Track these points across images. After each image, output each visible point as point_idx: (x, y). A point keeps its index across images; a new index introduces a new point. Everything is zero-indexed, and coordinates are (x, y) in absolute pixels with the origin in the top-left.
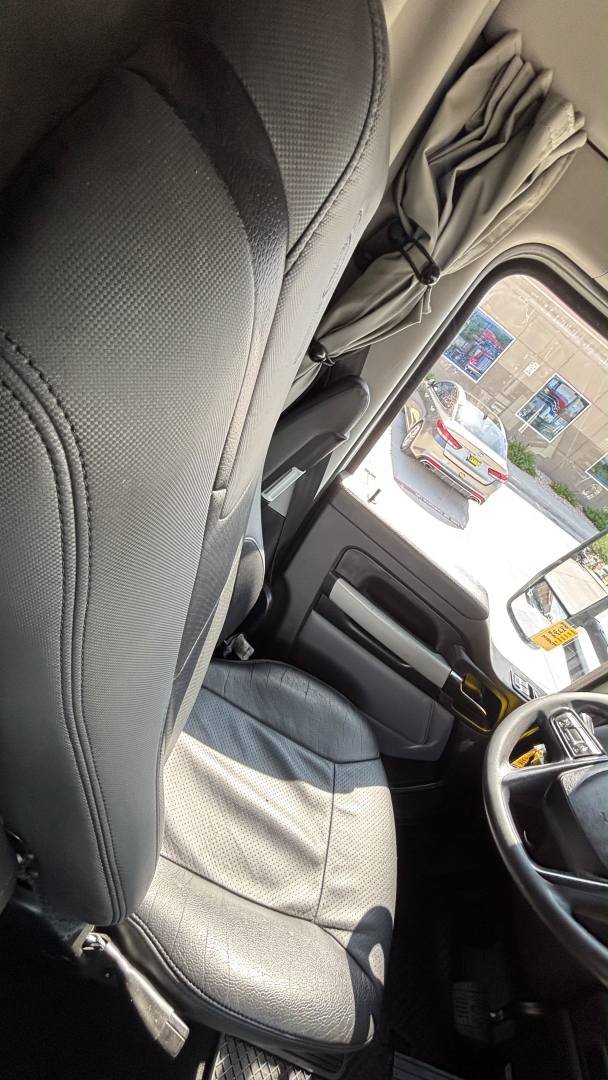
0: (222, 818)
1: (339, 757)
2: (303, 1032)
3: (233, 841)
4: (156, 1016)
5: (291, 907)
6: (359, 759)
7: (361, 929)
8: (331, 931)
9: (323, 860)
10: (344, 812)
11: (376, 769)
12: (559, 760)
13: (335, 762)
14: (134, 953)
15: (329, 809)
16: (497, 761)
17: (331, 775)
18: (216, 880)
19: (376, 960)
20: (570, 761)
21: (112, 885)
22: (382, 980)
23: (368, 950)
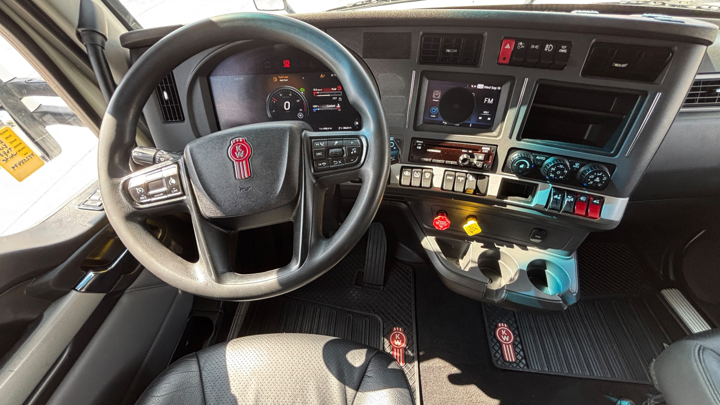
19: (357, 357)
20: (188, 199)
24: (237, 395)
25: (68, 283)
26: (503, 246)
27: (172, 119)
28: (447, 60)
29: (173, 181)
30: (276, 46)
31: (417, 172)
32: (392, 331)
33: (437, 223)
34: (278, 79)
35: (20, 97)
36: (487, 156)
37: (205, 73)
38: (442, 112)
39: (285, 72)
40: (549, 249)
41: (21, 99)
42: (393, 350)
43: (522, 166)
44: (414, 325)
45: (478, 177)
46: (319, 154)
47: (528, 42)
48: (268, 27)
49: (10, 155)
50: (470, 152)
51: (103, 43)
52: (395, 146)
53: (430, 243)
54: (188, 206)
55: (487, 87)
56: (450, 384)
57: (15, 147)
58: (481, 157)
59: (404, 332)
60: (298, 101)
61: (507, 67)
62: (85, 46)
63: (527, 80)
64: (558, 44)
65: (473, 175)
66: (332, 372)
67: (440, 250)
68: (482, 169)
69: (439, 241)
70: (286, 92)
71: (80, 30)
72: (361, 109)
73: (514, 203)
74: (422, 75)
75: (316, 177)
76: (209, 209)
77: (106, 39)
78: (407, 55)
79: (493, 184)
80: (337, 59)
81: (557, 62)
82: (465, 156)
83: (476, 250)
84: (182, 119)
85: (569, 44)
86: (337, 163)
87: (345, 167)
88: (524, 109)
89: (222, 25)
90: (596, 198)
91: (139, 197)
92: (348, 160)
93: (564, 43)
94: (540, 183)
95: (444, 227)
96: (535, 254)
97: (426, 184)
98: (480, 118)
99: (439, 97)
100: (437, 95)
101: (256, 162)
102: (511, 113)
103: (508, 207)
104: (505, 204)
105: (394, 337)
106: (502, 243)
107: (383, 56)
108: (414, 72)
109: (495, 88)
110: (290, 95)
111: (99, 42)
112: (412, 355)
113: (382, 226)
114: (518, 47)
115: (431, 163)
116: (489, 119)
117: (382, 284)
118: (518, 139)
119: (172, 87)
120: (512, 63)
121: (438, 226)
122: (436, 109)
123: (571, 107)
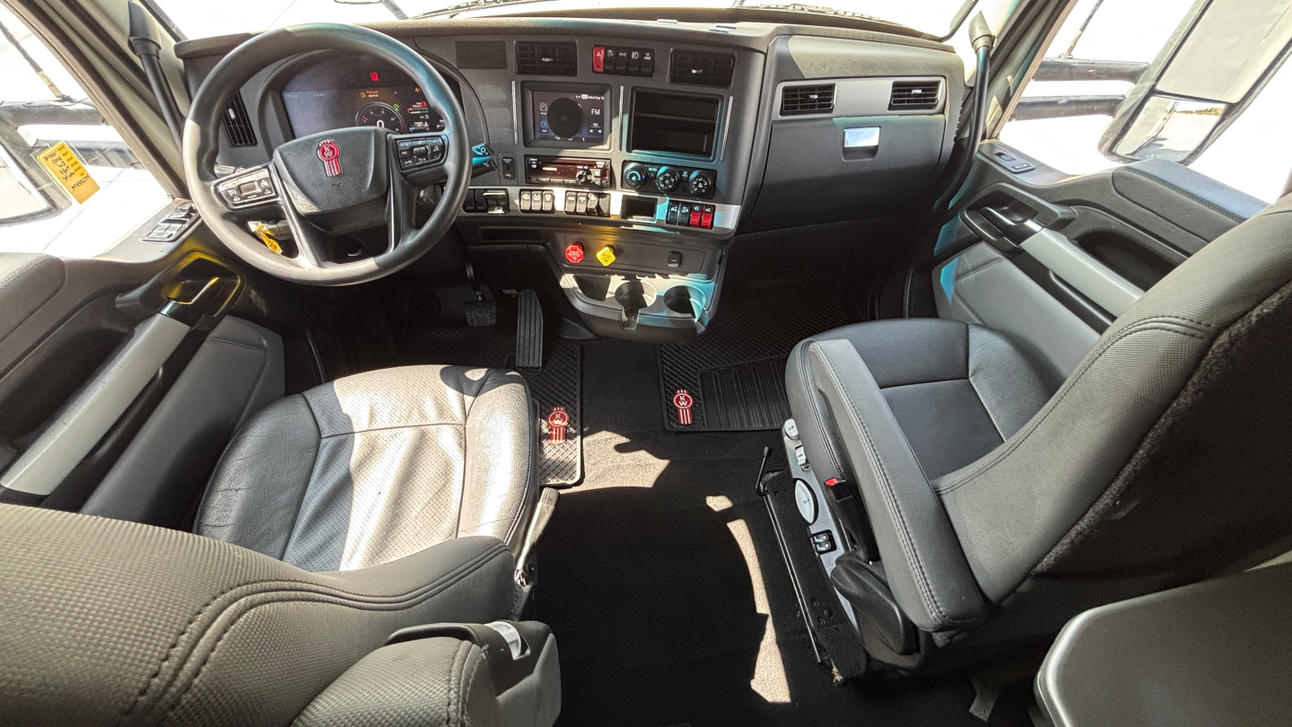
0: (408, 528)
1: (314, 435)
2: (527, 415)
3: (424, 511)
4: (544, 513)
5: (460, 445)
6: (310, 415)
7: (460, 389)
8: (467, 410)
9: (418, 428)
10: (372, 417)
11: (316, 396)
12: (282, 211)
13: (320, 437)
14: (518, 548)
15: (372, 433)
16: (296, 269)
17: (336, 439)
18: (457, 512)
19: (476, 374)
20: (282, 200)
21: (493, 554)
22: (485, 370)
23: (471, 382)
24: (350, 414)
25: (152, 304)
26: (644, 277)
27: (241, 142)
28: (546, 70)
29: (265, 183)
30: (363, 58)
31: (537, 194)
32: (551, 411)
33: (570, 254)
34: (367, 95)
35: (15, 125)
36: (604, 171)
37: (278, 87)
38: (552, 126)
39: (373, 86)
40: (689, 275)
41: (16, 129)
42: (551, 430)
43: (634, 178)
44: (578, 403)
45: (600, 196)
46: (405, 153)
47: (617, 50)
48: (345, 37)
49: (68, 174)
50: (586, 168)
51: (158, 52)
52: (487, 151)
53: (568, 281)
54: (283, 207)
55: (591, 97)
56: (616, 453)
57: (72, 165)
58: (598, 173)
59: (566, 410)
60: (393, 119)
61: (603, 75)
62: (139, 57)
63: (622, 88)
64: (642, 52)
65: (595, 194)
66: (449, 386)
67: (576, 285)
68: (601, 187)
69: (578, 280)
70: (378, 109)
71: (132, 39)
72: (441, 112)
73: (639, 222)
74: (523, 87)
75: (403, 175)
76: (305, 206)
77: (160, 48)
78: (503, 65)
79: (615, 202)
80: (413, 66)
81: (644, 69)
82: (581, 173)
83: (616, 282)
84: (254, 142)
85: (652, 52)
86: (422, 161)
87: (429, 164)
88: (626, 117)
89: (299, 35)
90: (707, 206)
91: (232, 198)
92: (432, 158)
93: (648, 50)
94: (658, 197)
95: (578, 258)
96: (676, 281)
97: (547, 207)
98: (591, 131)
99: (546, 110)
100: (544, 109)
101: (346, 160)
102: (616, 123)
103: (635, 227)
104: (631, 224)
105: (554, 416)
106: (643, 274)
107: (479, 67)
108: (513, 83)
109: (599, 98)
110: (383, 112)
111: (154, 52)
112: (574, 432)
113: (534, 293)
114: (609, 55)
115: (550, 184)
116: (600, 131)
117: (541, 365)
118: (629, 150)
119: (238, 103)
120: (606, 72)
121: (571, 258)
122: (545, 124)
123: (676, 116)
